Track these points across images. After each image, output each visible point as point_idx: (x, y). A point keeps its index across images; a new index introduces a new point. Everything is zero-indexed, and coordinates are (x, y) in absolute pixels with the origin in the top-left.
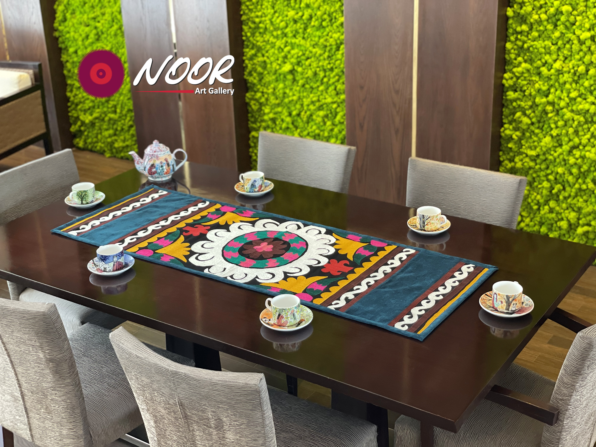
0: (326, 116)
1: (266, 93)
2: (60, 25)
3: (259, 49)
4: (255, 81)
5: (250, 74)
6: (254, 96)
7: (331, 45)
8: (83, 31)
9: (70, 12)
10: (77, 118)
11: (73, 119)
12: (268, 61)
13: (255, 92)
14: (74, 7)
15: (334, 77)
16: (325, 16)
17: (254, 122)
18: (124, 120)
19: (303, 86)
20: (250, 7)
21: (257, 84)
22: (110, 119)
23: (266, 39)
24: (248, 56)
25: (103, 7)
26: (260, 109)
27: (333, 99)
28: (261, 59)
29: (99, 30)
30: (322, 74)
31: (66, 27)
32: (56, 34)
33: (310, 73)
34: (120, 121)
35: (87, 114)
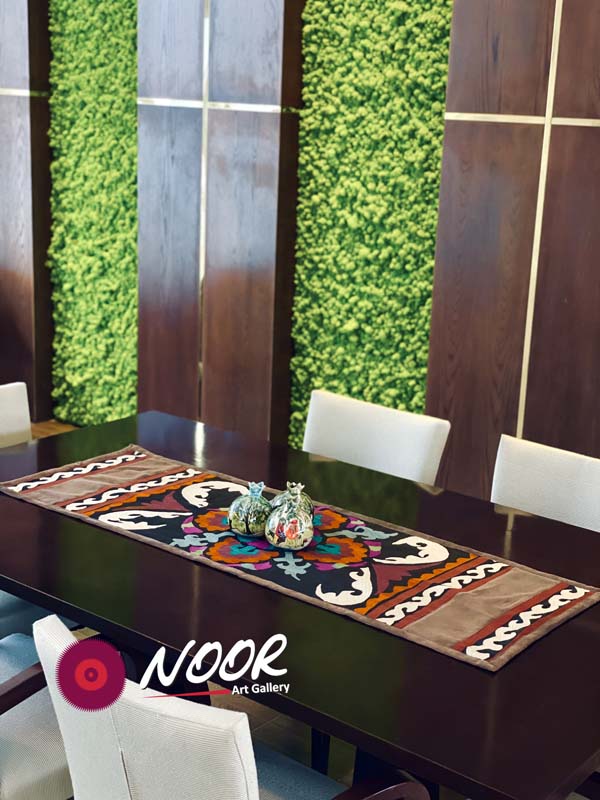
0: (399, 397)
1: (319, 359)
2: (56, 252)
3: (315, 298)
4: (306, 342)
5: (300, 332)
6: (301, 362)
7: (414, 297)
8: (85, 261)
9: (71, 235)
10: (63, 379)
11: (57, 380)
12: (325, 314)
13: (304, 357)
14: (77, 230)
15: (415, 342)
16: (410, 257)
17: (299, 399)
18: (124, 385)
19: (371, 352)
20: (310, 241)
21: (308, 345)
22: (106, 383)
23: (326, 285)
24: (300, 306)
25: (115, 231)
26: (308, 381)
27: (411, 372)
28: (316, 311)
29: (106, 262)
30: (398, 337)
31: (63, 255)
32: (50, 264)
33: (382, 334)
34: (118, 386)
35: (77, 374)
